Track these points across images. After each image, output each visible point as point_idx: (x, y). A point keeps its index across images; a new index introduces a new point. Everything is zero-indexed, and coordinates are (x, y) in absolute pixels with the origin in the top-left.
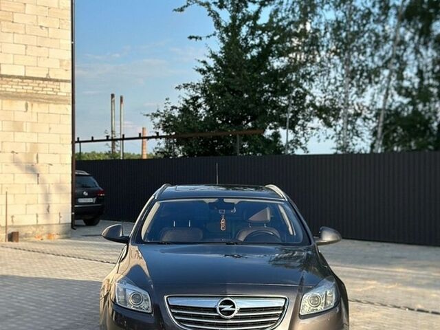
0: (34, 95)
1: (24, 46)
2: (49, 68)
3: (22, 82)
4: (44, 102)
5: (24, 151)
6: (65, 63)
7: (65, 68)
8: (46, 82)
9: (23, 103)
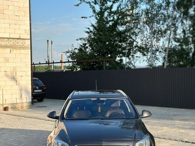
0: (14, 46)
1: (9, 24)
2: (20, 34)
3: (8, 40)
4: (18, 49)
5: (10, 71)
6: (27, 31)
7: (27, 33)
8: (19, 40)
9: (9, 49)
